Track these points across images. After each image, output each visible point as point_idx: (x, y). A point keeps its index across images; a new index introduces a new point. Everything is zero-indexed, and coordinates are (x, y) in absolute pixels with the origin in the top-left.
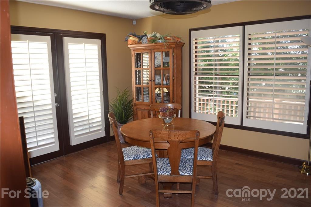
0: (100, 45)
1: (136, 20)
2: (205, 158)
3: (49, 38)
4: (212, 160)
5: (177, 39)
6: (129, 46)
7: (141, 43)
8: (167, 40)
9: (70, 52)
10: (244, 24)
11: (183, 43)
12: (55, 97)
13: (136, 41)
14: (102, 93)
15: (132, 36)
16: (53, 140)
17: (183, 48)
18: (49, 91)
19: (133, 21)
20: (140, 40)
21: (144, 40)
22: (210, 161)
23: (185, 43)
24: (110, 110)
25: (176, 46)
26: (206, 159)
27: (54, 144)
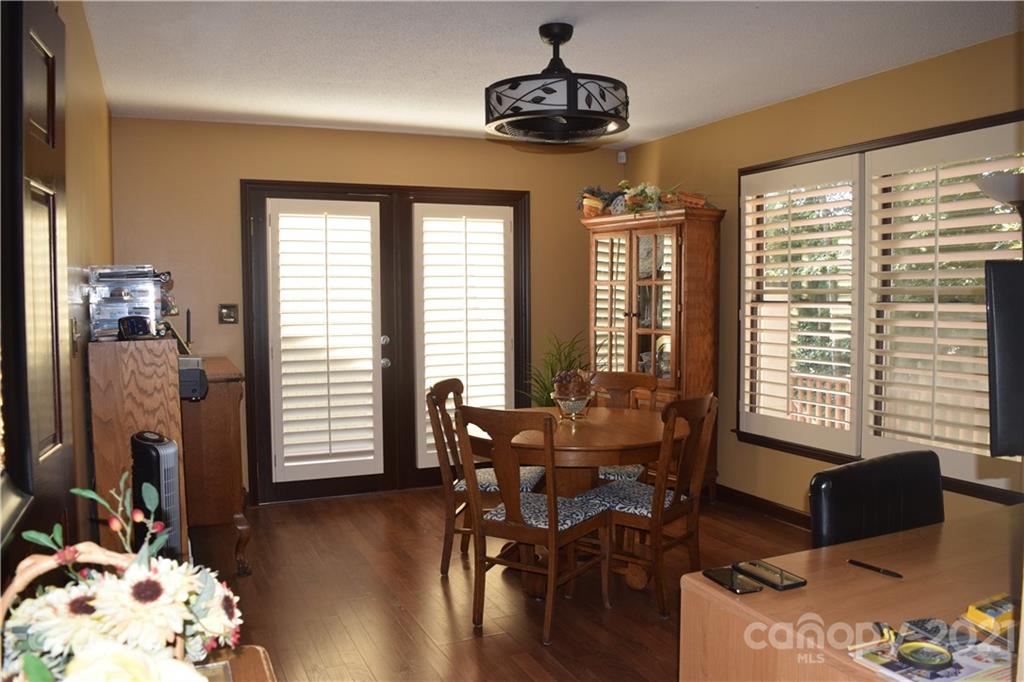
0: (512, 219)
1: (625, 150)
2: (636, 508)
3: (375, 207)
4: (650, 515)
5: (695, 201)
6: (584, 222)
7: (610, 214)
8: (667, 202)
9: (426, 238)
10: (862, 148)
11: (720, 211)
12: (383, 346)
13: (597, 209)
14: (512, 345)
15: (587, 195)
16: (370, 447)
17: (722, 224)
18: (369, 330)
19: (617, 154)
20: (608, 205)
21: (619, 204)
22: (646, 516)
23: (724, 211)
24: (533, 393)
25: (686, 218)
26: (636, 512)
27: (372, 457)
